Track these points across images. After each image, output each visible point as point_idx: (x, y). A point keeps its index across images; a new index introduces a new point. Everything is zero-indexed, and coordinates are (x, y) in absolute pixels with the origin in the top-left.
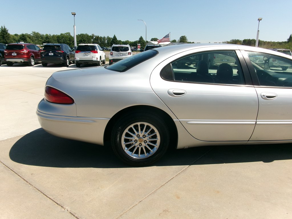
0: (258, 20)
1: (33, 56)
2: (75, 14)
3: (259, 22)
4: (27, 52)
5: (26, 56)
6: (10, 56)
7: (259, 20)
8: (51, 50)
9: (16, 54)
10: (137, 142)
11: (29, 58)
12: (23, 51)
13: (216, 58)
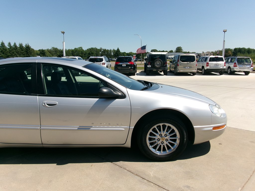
0: (224, 31)
2: (64, 33)
3: (225, 33)
7: (225, 31)
13: (180, 66)
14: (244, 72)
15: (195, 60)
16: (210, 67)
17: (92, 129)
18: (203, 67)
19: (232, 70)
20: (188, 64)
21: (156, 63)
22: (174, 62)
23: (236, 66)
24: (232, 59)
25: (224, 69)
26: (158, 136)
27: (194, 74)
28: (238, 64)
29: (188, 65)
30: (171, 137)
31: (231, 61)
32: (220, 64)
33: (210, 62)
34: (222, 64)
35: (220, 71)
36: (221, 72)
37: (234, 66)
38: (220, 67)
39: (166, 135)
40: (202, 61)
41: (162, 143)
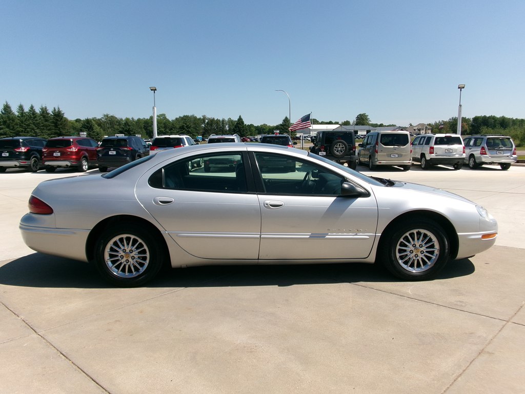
0: (459, 88)
1: (85, 157)
2: (156, 90)
3: (461, 90)
4: (76, 150)
5: (74, 157)
6: (51, 157)
7: (461, 88)
8: (112, 147)
9: (59, 154)
10: (123, 258)
11: (79, 160)
12: (70, 148)
13: (380, 152)
14: (501, 164)
15: (408, 142)
16: (436, 156)
17: (327, 237)
18: (423, 155)
19: (477, 161)
20: (395, 149)
21: (336, 147)
22: (368, 146)
23: (486, 154)
24: (476, 139)
25: (463, 159)
26: (410, 247)
27: (406, 168)
28: (489, 149)
29: (396, 152)
30: (427, 248)
31: (475, 144)
32: (456, 150)
33: (435, 147)
34: (458, 150)
35: (456, 162)
36: (458, 164)
37: (482, 154)
38: (455, 155)
39: (421, 246)
40: (421, 143)
41: (416, 256)
